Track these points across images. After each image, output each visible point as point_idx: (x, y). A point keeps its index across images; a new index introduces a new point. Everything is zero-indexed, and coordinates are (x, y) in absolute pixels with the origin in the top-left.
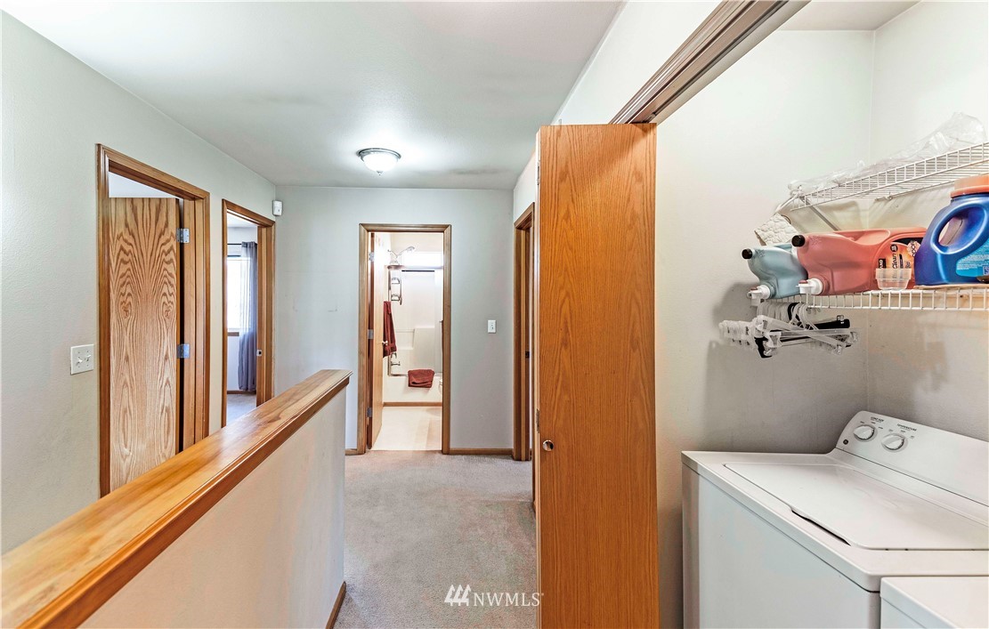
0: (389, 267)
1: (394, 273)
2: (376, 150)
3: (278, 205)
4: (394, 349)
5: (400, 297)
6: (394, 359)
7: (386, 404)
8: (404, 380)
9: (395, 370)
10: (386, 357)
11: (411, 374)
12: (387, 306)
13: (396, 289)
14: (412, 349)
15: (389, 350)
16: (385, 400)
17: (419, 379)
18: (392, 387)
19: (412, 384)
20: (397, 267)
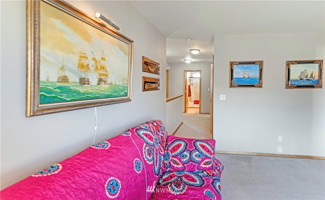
0: (190, 78)
1: (191, 79)
2: (187, 60)
3: (169, 67)
4: (191, 95)
5: (192, 84)
6: (191, 98)
7: (189, 108)
8: (193, 102)
9: (191, 100)
10: (189, 97)
11: (194, 101)
12: (189, 86)
13: (191, 82)
14: (195, 96)
15: (190, 95)
16: (189, 107)
17: (196, 102)
18: (191, 104)
19: (195, 103)
20: (192, 77)
